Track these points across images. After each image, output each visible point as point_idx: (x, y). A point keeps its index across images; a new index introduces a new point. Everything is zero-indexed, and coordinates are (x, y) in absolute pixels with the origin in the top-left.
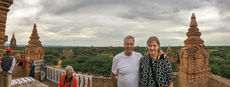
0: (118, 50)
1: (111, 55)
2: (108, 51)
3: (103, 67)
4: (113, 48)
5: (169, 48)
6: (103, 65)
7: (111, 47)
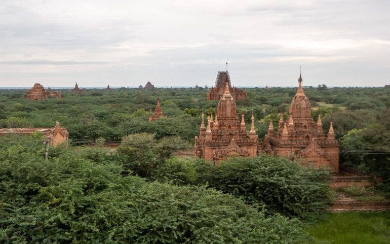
0: (74, 103)
1: (54, 133)
2: (28, 110)
3: (45, 199)
4: (47, 93)
5: (298, 94)
6: (43, 190)
7: (38, 87)
